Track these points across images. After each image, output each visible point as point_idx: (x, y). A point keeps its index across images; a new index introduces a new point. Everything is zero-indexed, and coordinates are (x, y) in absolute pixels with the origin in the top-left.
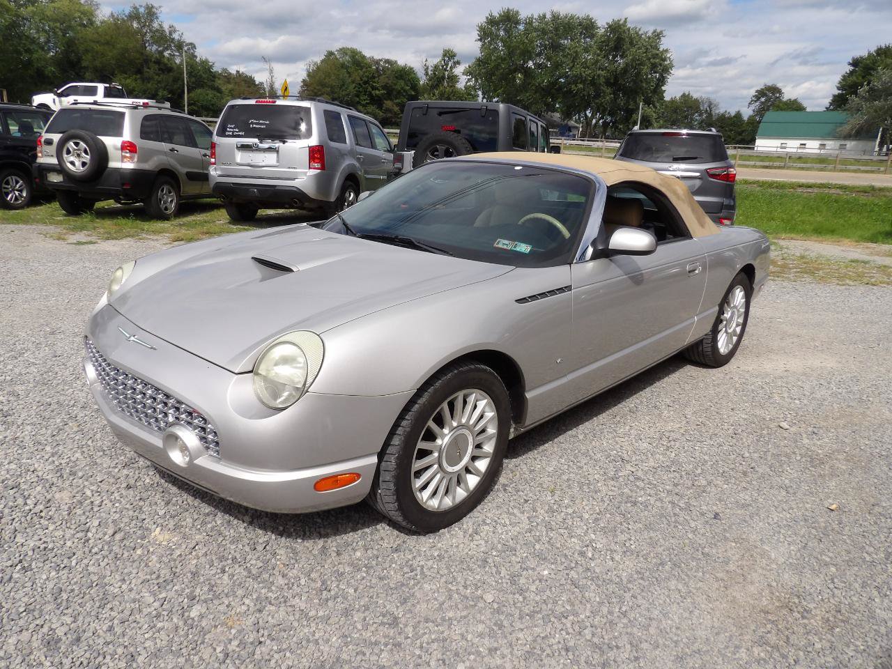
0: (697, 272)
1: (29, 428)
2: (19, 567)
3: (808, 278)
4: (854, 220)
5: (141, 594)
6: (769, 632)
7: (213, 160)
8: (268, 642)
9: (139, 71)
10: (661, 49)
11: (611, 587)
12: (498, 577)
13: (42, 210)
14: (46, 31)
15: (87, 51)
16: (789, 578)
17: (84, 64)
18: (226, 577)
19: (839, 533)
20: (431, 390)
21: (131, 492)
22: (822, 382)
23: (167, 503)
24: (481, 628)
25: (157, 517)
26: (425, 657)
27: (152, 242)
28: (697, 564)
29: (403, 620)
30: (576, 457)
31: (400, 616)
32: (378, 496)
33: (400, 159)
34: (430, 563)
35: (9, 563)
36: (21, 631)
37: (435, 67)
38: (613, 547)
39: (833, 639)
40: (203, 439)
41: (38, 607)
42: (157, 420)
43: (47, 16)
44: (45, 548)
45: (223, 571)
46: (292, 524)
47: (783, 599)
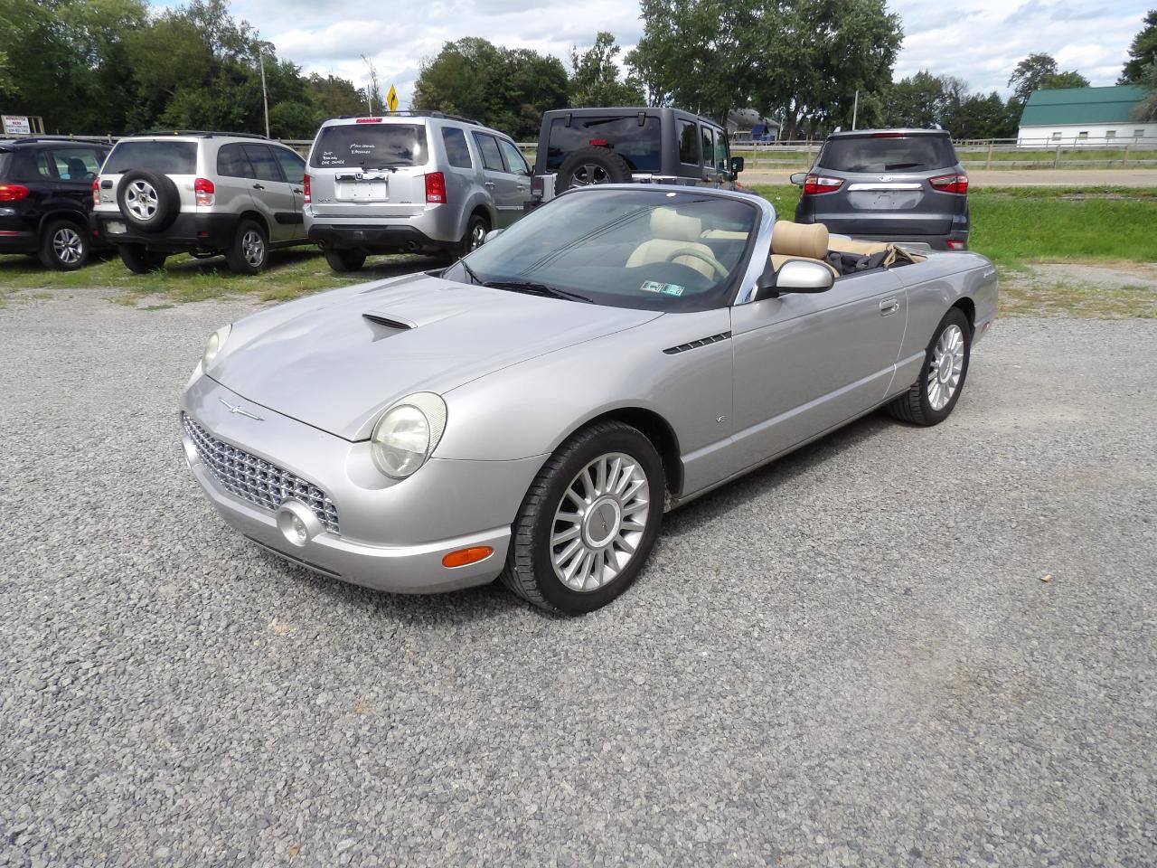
0: (893, 310)
1: (122, 520)
2: (131, 660)
3: (1062, 312)
4: (1138, 233)
5: (263, 684)
6: (951, 706)
7: (307, 197)
8: (400, 726)
9: (206, 83)
10: (886, 15)
11: (777, 667)
12: (650, 659)
13: (101, 270)
14: (85, 38)
15: (137, 60)
16: (981, 653)
17: (136, 77)
18: (352, 666)
19: (1048, 605)
20: (568, 453)
21: (241, 583)
22: (1058, 438)
23: (283, 594)
24: (629, 709)
25: (272, 608)
26: (569, 738)
27: (239, 303)
28: (879, 642)
29: (545, 704)
30: (748, 532)
31: (542, 699)
32: (515, 573)
33: (538, 184)
34: (575, 647)
35: (121, 656)
36: (142, 720)
37: (587, 56)
38: (783, 626)
39: (1022, 712)
40: (321, 515)
41: (156, 698)
42: (269, 497)
43: (87, 19)
44: (156, 642)
45: (349, 661)
46: (421, 611)
47: (971, 674)
